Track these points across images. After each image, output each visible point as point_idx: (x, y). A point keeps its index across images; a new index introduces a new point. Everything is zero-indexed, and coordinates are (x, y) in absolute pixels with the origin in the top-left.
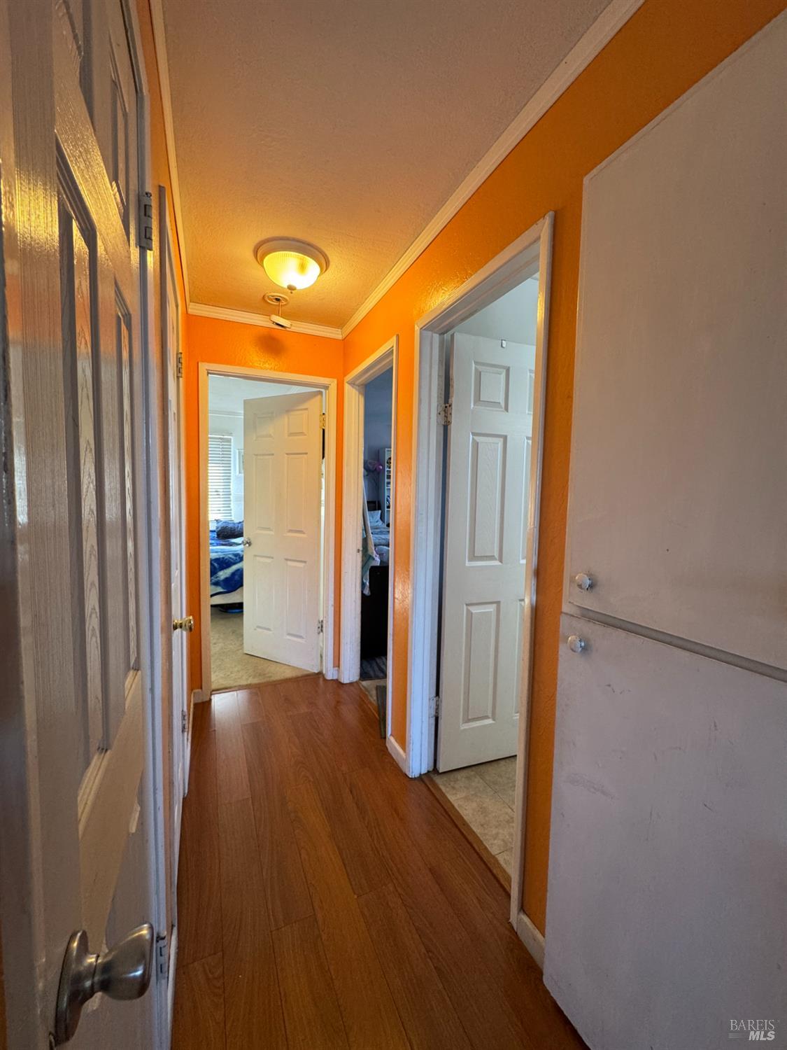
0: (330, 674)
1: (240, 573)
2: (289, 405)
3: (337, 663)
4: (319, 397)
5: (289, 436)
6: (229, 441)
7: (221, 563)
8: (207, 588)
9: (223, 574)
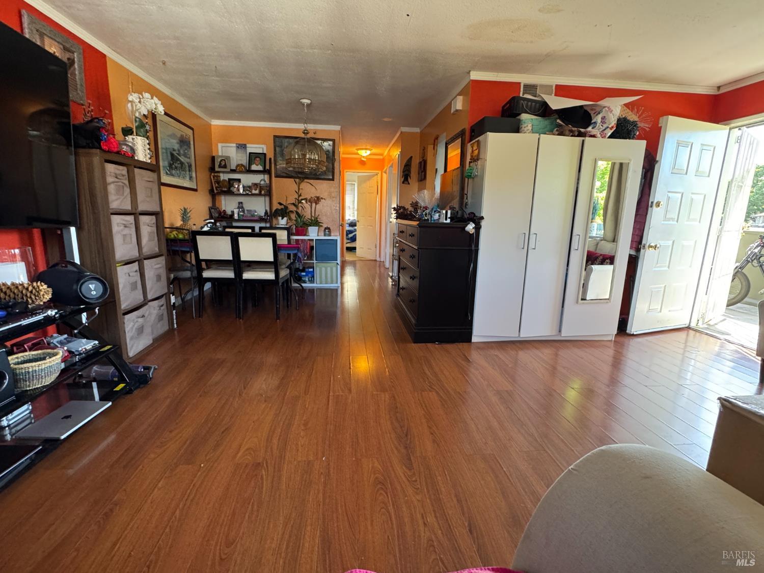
0: (378, 259)
1: (355, 235)
2: (370, 177)
3: (380, 257)
4: (376, 176)
5: (369, 187)
6: (354, 185)
7: (351, 232)
8: (345, 241)
9: (350, 236)
